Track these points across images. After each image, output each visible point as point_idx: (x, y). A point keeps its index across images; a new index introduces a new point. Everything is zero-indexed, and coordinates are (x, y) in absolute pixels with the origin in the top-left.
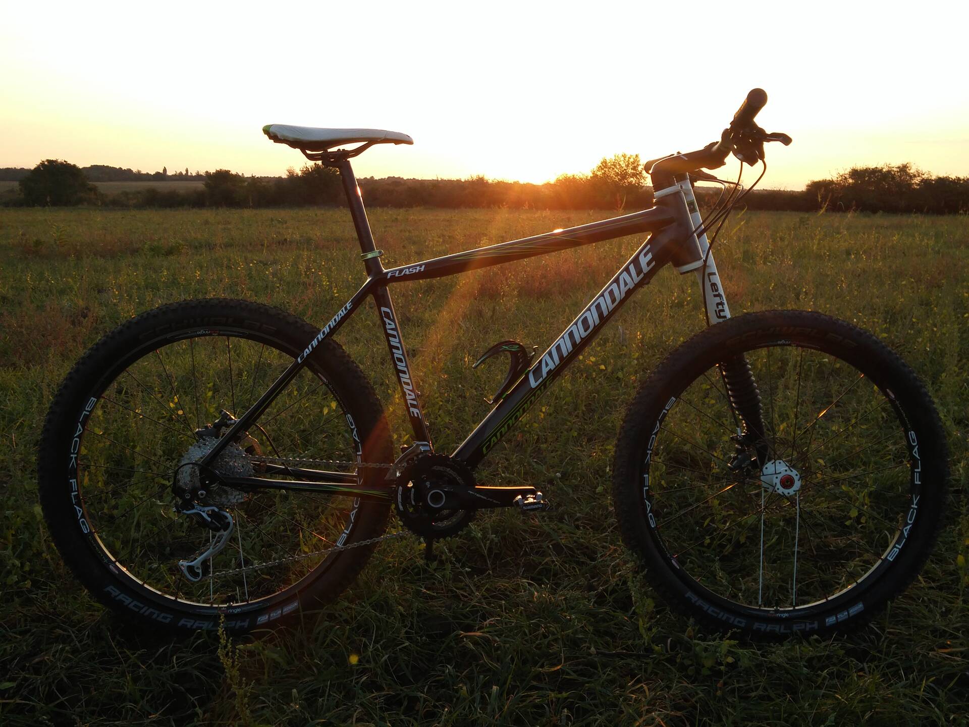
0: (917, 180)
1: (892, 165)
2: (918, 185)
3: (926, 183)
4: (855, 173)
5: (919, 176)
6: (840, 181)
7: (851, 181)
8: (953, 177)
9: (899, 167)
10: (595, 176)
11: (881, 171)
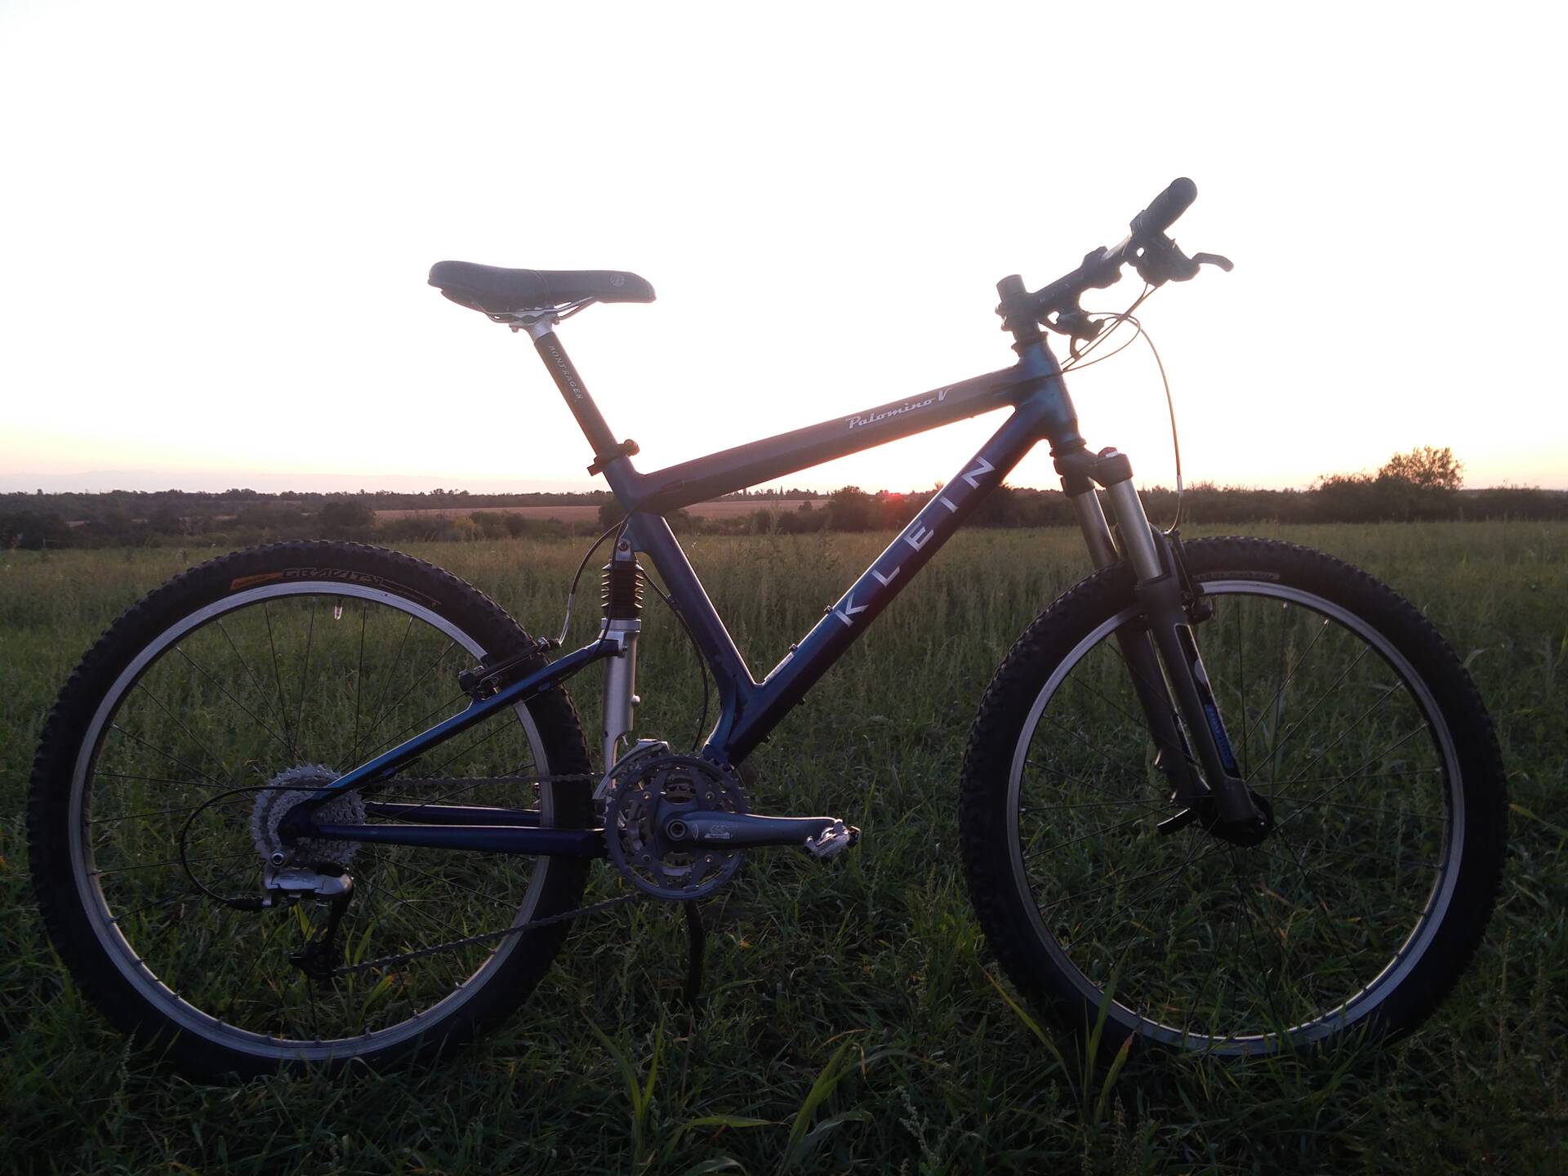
10: (1384, 477)
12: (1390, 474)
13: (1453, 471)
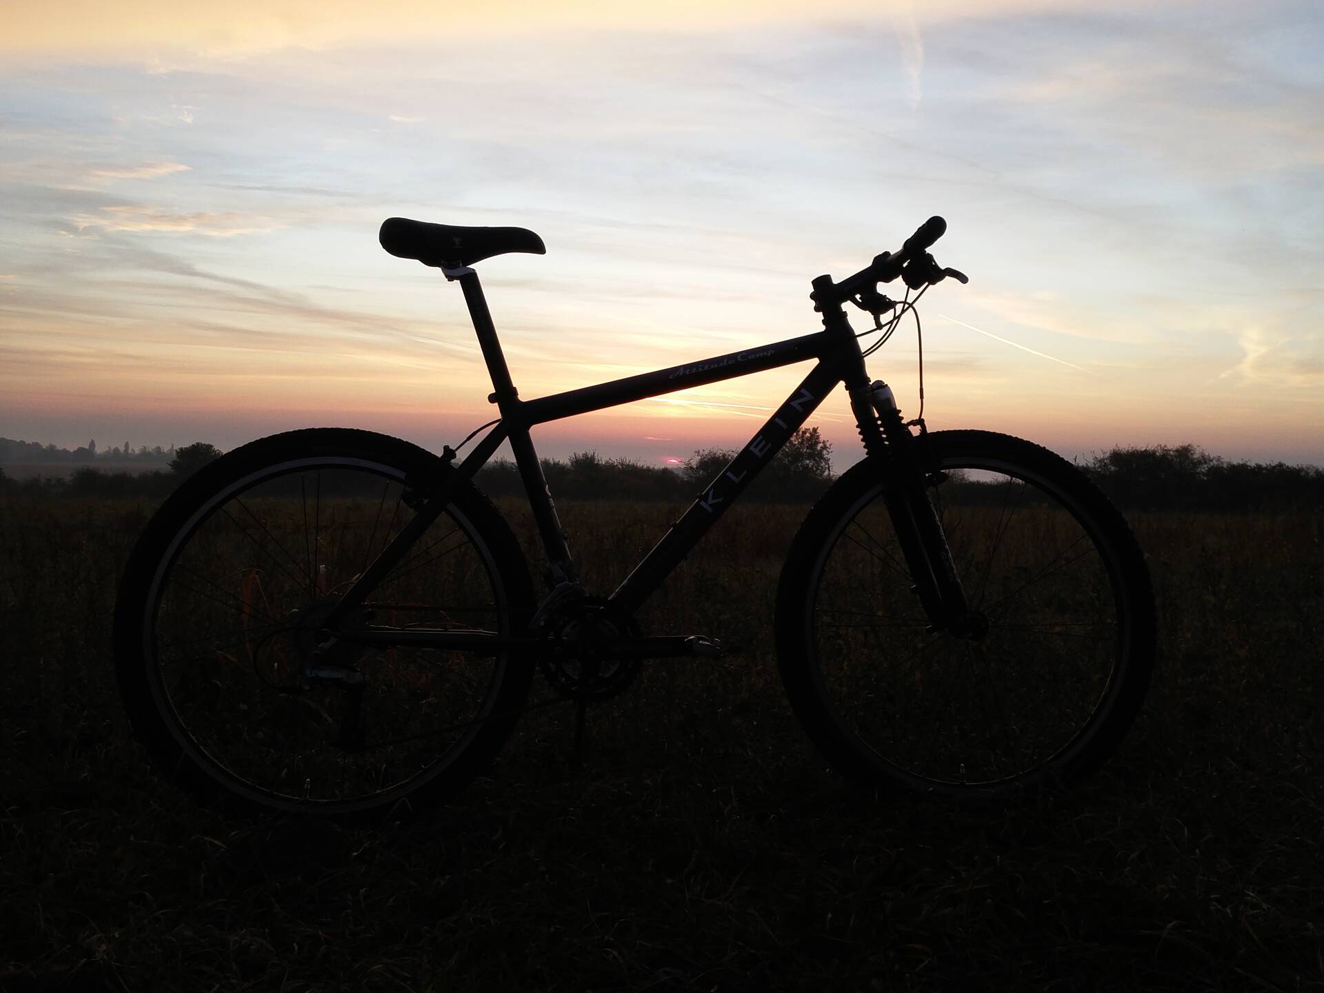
0: (1204, 468)
1: (1169, 447)
2: (1204, 474)
3: (1216, 471)
4: (1117, 457)
5: (1205, 463)
6: (1100, 467)
7: (1113, 468)
9: (1177, 451)
11: (1154, 453)
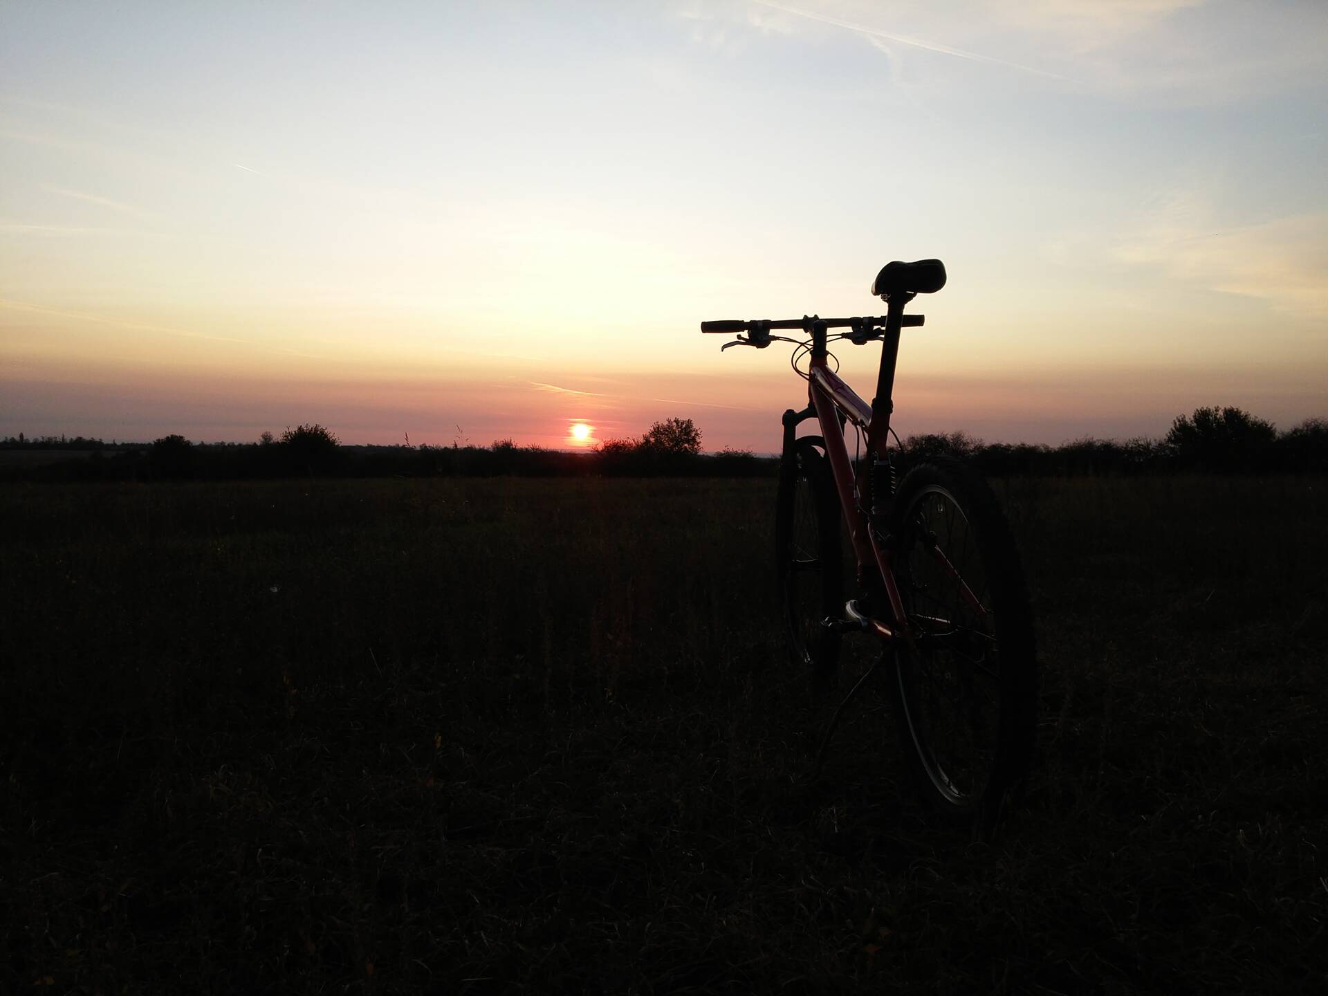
1: (947, 433)
3: (979, 448)
5: (972, 444)
8: (1005, 444)
10: (647, 441)
12: (652, 440)
13: (694, 439)
